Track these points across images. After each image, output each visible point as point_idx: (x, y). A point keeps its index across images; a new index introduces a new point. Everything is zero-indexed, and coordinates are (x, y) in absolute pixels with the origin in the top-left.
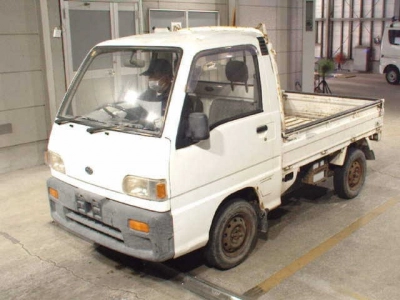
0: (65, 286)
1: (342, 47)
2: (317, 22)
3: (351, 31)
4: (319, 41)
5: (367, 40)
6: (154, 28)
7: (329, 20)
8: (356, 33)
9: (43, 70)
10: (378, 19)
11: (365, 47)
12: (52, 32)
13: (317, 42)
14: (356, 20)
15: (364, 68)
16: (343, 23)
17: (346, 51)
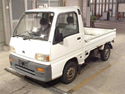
0: (10, 89)
1: (99, 12)
2: (91, 4)
3: (102, 7)
4: (92, 10)
5: (107, 10)
6: (38, 6)
7: (95, 3)
8: (104, 8)
9: (3, 19)
10: (111, 3)
11: (106, 12)
12: (6, 7)
13: (91, 10)
14: (104, 3)
15: (106, 19)
16: (99, 4)
17: (100, 13)
